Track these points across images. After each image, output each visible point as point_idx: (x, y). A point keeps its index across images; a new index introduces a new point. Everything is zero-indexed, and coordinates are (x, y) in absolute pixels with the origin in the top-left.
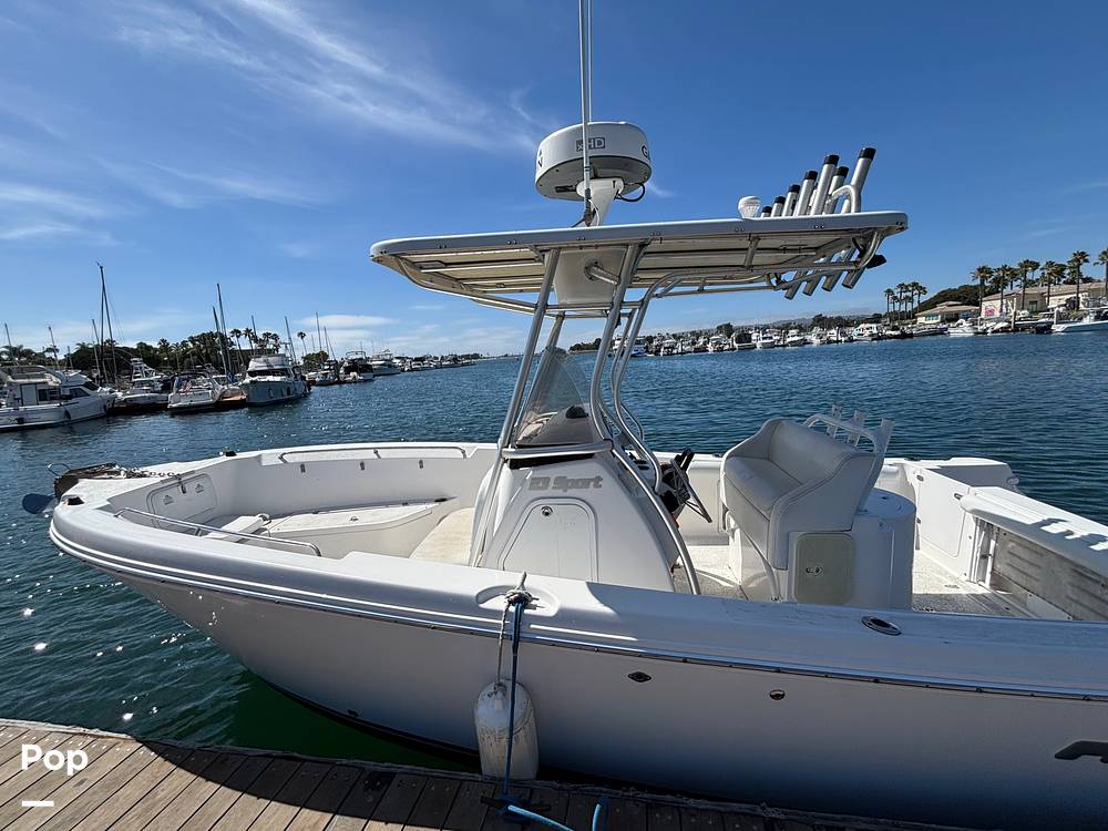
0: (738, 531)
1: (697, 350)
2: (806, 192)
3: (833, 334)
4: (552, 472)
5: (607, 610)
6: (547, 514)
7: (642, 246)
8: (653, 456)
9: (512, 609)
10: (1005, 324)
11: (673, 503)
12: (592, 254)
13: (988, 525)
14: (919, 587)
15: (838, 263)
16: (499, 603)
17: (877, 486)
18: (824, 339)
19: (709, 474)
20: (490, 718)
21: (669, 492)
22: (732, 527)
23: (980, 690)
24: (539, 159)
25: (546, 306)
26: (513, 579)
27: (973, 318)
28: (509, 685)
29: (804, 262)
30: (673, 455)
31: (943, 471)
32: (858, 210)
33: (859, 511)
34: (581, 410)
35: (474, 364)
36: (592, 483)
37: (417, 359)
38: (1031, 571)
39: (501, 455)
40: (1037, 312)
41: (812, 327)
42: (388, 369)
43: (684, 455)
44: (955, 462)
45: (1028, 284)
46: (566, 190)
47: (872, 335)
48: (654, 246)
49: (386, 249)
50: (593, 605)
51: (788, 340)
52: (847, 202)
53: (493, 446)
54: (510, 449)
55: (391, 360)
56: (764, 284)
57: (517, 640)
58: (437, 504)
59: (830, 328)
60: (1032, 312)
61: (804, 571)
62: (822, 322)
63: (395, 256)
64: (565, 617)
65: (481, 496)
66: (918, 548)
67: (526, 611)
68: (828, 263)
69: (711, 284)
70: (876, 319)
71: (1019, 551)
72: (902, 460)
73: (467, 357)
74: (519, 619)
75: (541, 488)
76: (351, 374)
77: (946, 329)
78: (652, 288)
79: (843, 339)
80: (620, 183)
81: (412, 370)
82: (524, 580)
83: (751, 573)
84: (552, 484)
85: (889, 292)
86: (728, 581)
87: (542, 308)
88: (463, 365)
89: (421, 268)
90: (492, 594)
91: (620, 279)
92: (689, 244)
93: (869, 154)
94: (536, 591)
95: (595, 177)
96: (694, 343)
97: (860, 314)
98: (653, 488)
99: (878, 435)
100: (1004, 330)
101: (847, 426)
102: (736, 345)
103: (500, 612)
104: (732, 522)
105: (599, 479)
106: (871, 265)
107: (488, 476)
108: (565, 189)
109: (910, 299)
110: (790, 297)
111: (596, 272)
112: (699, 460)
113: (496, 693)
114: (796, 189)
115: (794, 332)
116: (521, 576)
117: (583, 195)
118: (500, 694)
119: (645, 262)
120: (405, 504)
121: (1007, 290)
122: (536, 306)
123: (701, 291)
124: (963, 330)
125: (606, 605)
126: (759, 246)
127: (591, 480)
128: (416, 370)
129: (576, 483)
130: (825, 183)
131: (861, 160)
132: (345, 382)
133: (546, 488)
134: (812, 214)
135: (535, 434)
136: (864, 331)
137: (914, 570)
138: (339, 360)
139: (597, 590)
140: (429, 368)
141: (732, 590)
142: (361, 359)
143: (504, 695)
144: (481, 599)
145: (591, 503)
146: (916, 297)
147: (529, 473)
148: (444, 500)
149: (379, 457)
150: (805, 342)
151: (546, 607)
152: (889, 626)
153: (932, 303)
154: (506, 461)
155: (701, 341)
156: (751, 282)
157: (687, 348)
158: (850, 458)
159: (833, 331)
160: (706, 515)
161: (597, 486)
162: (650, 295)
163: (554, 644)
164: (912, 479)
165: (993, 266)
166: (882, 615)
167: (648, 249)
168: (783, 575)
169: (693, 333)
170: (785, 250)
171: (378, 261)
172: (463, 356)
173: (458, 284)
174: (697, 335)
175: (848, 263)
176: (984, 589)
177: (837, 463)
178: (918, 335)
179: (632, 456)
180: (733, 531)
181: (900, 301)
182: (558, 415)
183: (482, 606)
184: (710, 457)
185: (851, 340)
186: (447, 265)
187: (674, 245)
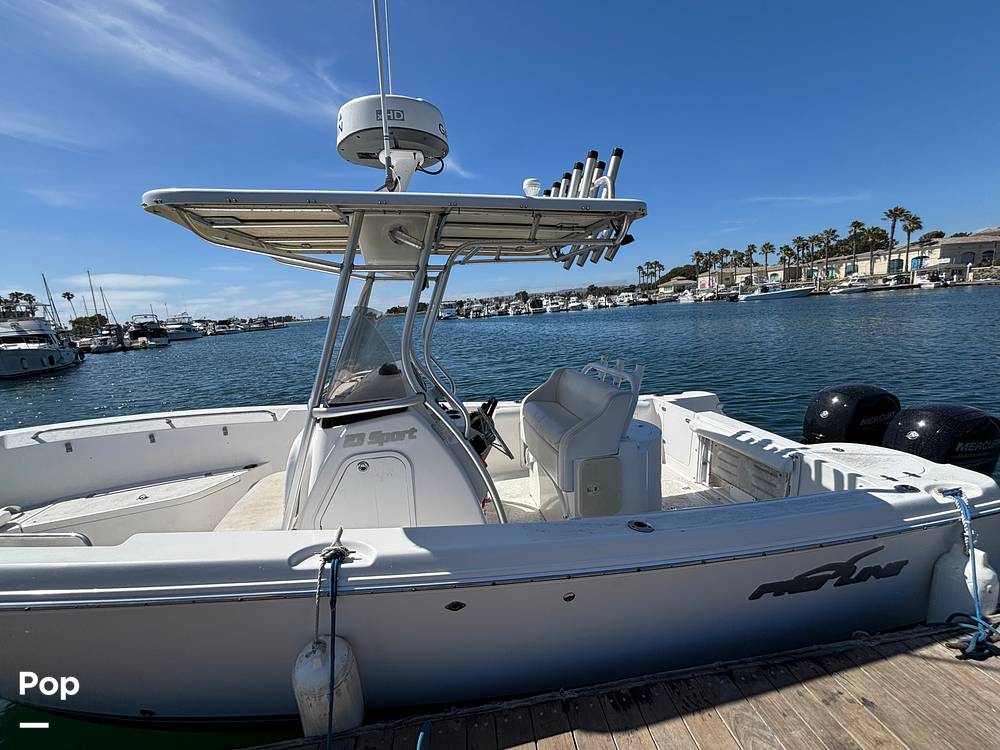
0: (536, 464)
1: (501, 314)
2: (576, 179)
3: (602, 300)
4: (366, 428)
5: (423, 551)
6: (363, 469)
7: (443, 215)
8: (462, 406)
9: (328, 566)
10: (712, 294)
11: (481, 446)
12: (397, 219)
13: (707, 439)
14: (667, 492)
15: (601, 240)
16: (314, 563)
17: (635, 417)
18: (596, 304)
19: (511, 418)
20: (309, 679)
21: (477, 436)
22: (531, 461)
23: (704, 562)
24: (339, 123)
25: (352, 267)
26: (328, 537)
27: (693, 288)
28: (328, 642)
29: (578, 238)
30: (480, 404)
31: (678, 403)
32: (613, 197)
33: (623, 438)
34: (394, 367)
35: (287, 326)
36: (407, 435)
37: (221, 323)
38: (732, 469)
39: (311, 416)
40: (730, 286)
41: (588, 294)
42: (187, 332)
43: (490, 402)
44: (686, 395)
45: (724, 265)
46: (369, 157)
47: (629, 301)
48: (453, 216)
49: (161, 199)
50: (410, 549)
51: (570, 305)
52: (605, 189)
53: (303, 407)
54: (322, 408)
55: (189, 324)
56: (548, 256)
57: (334, 595)
58: (246, 471)
59: (600, 296)
60: (727, 286)
61: (586, 490)
62: (594, 291)
63: (176, 207)
64: (383, 564)
65: (292, 458)
66: (664, 463)
67: (343, 566)
68: (595, 240)
69: (506, 255)
70: (632, 289)
71: (724, 457)
72: (651, 396)
73: (279, 319)
74: (335, 574)
75: (356, 445)
76: (140, 339)
77: (677, 297)
78: (453, 256)
79: (610, 305)
80: (420, 156)
81: (215, 334)
82: (339, 536)
83: (547, 498)
84: (367, 439)
85: (640, 268)
86: (530, 508)
87: (348, 268)
88: (274, 327)
89: (213, 223)
90: (307, 554)
91: (423, 244)
92: (484, 217)
93: (619, 153)
94: (351, 544)
95: (397, 147)
96: (498, 308)
97: (621, 285)
98: (464, 434)
99: (634, 378)
100: (712, 298)
101: (612, 372)
102: (531, 310)
103: (316, 571)
104: (531, 457)
105: (414, 430)
106: (623, 243)
107: (299, 438)
108: (367, 156)
109: (654, 274)
110: (567, 268)
111: (401, 238)
112: (503, 406)
113: (314, 652)
114: (568, 176)
115: (574, 298)
116: (336, 532)
117: (385, 163)
118: (318, 652)
119: (447, 231)
120: (208, 474)
121: (712, 270)
122: (342, 266)
123: (497, 260)
124: (687, 298)
125: (421, 547)
126: (541, 222)
127: (406, 432)
128: (221, 333)
129: (392, 437)
130: (589, 174)
131: (614, 157)
132: (132, 348)
133: (361, 444)
134: (580, 198)
135: (348, 392)
136: (623, 298)
137: (662, 479)
138: (122, 324)
139: (412, 534)
140: (235, 332)
141: (533, 514)
142: (151, 323)
143: (323, 652)
144: (293, 562)
145: (406, 453)
146: (657, 273)
147: (343, 431)
148: (254, 466)
149: (173, 427)
150: (583, 307)
151: (363, 558)
152: (646, 526)
153: (667, 278)
154: (318, 421)
155: (503, 305)
156: (537, 254)
157: (492, 312)
158: (615, 397)
159: (603, 298)
160: (508, 453)
161: (412, 437)
162: (451, 262)
163: (373, 592)
164: (659, 410)
165: (704, 252)
166: (640, 518)
167: (449, 218)
168: (571, 495)
169: (496, 299)
170: (561, 228)
171: (155, 212)
172: (274, 319)
173: (258, 242)
174: (500, 300)
175: (608, 239)
176: (705, 487)
177: (606, 401)
178: (660, 302)
179: (444, 408)
180: (532, 463)
181: (647, 275)
182: (371, 373)
183: (295, 568)
184: (512, 403)
185: (615, 306)
186: (243, 222)
187: (471, 216)
